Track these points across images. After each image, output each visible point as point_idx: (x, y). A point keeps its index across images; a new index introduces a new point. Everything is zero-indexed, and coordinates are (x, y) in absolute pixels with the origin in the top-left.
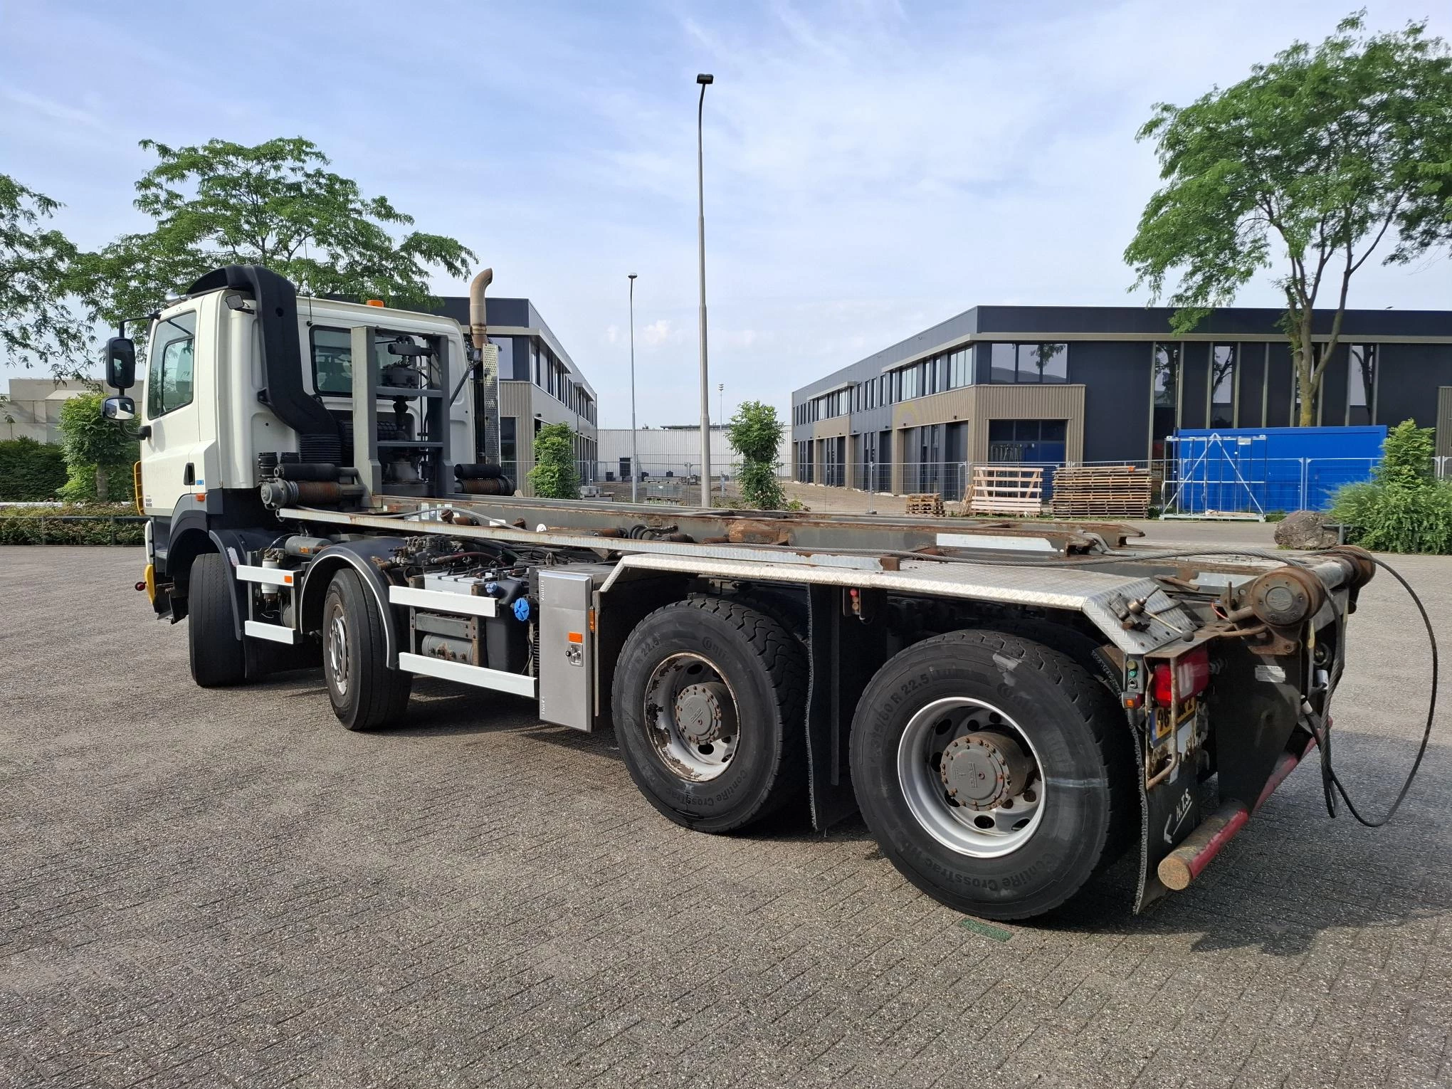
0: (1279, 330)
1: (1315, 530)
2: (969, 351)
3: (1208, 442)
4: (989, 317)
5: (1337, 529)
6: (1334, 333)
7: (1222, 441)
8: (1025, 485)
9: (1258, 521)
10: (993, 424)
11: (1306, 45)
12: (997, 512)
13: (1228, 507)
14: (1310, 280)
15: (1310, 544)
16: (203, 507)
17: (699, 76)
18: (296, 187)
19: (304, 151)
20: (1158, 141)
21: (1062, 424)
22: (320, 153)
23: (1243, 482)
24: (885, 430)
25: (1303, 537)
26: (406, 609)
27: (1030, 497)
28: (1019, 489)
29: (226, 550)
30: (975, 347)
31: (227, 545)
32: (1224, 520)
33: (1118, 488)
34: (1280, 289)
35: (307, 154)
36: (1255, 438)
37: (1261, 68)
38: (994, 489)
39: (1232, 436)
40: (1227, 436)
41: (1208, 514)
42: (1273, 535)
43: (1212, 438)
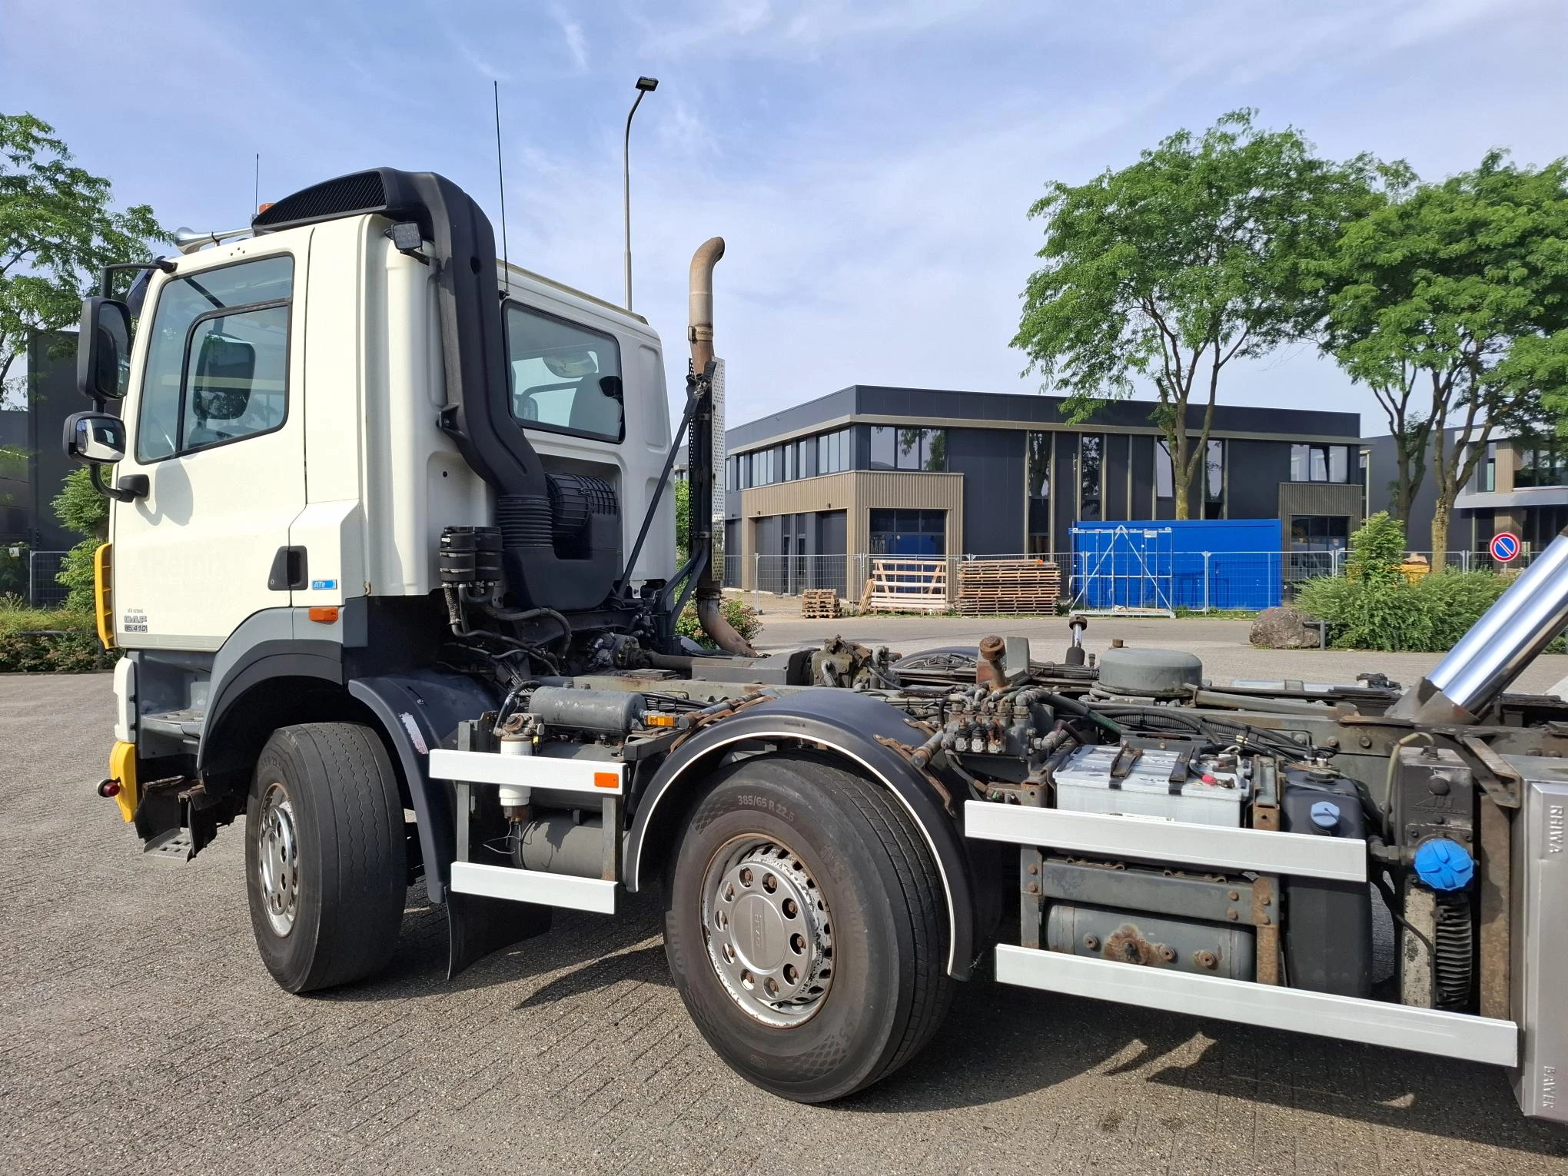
0: (1153, 423)
1: (1296, 628)
2: (846, 433)
3: (1115, 534)
4: (868, 397)
5: (1317, 627)
6: (1206, 427)
7: (1129, 534)
8: (928, 579)
9: (1169, 617)
10: (874, 513)
11: (1189, 133)
12: (900, 610)
13: (1135, 602)
14: (1185, 373)
15: (1292, 642)
16: (335, 633)
17: (640, 79)
18: (20, 182)
19: (33, 137)
20: (1049, 220)
21: (941, 514)
22: (59, 142)
23: (1150, 576)
24: (731, 518)
25: (1285, 635)
26: (1009, 853)
27: (933, 593)
28: (922, 585)
29: (400, 720)
30: (854, 429)
31: (399, 710)
32: (1135, 616)
33: (1027, 584)
34: (1152, 380)
35: (37, 141)
36: (1161, 531)
37: (1150, 154)
38: (895, 584)
39: (1138, 528)
40: (1133, 528)
41: (1116, 610)
42: (1250, 632)
43: (1118, 531)
